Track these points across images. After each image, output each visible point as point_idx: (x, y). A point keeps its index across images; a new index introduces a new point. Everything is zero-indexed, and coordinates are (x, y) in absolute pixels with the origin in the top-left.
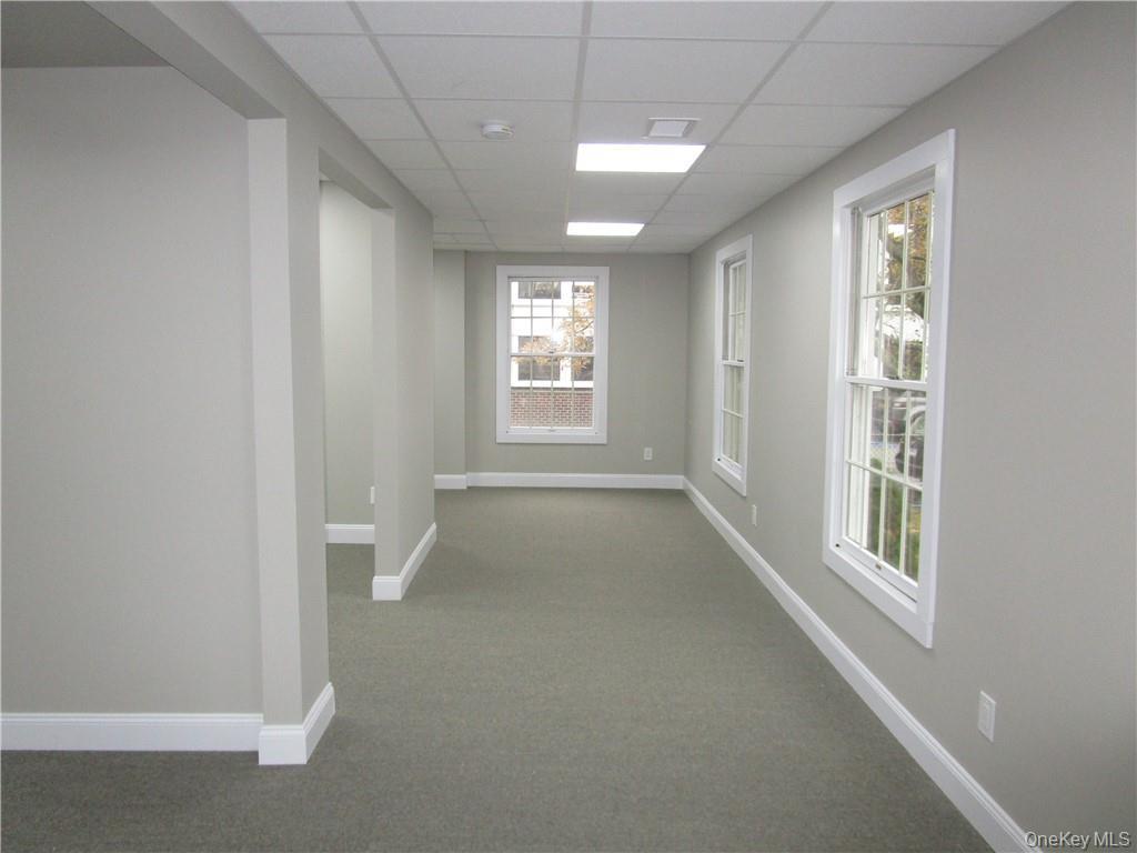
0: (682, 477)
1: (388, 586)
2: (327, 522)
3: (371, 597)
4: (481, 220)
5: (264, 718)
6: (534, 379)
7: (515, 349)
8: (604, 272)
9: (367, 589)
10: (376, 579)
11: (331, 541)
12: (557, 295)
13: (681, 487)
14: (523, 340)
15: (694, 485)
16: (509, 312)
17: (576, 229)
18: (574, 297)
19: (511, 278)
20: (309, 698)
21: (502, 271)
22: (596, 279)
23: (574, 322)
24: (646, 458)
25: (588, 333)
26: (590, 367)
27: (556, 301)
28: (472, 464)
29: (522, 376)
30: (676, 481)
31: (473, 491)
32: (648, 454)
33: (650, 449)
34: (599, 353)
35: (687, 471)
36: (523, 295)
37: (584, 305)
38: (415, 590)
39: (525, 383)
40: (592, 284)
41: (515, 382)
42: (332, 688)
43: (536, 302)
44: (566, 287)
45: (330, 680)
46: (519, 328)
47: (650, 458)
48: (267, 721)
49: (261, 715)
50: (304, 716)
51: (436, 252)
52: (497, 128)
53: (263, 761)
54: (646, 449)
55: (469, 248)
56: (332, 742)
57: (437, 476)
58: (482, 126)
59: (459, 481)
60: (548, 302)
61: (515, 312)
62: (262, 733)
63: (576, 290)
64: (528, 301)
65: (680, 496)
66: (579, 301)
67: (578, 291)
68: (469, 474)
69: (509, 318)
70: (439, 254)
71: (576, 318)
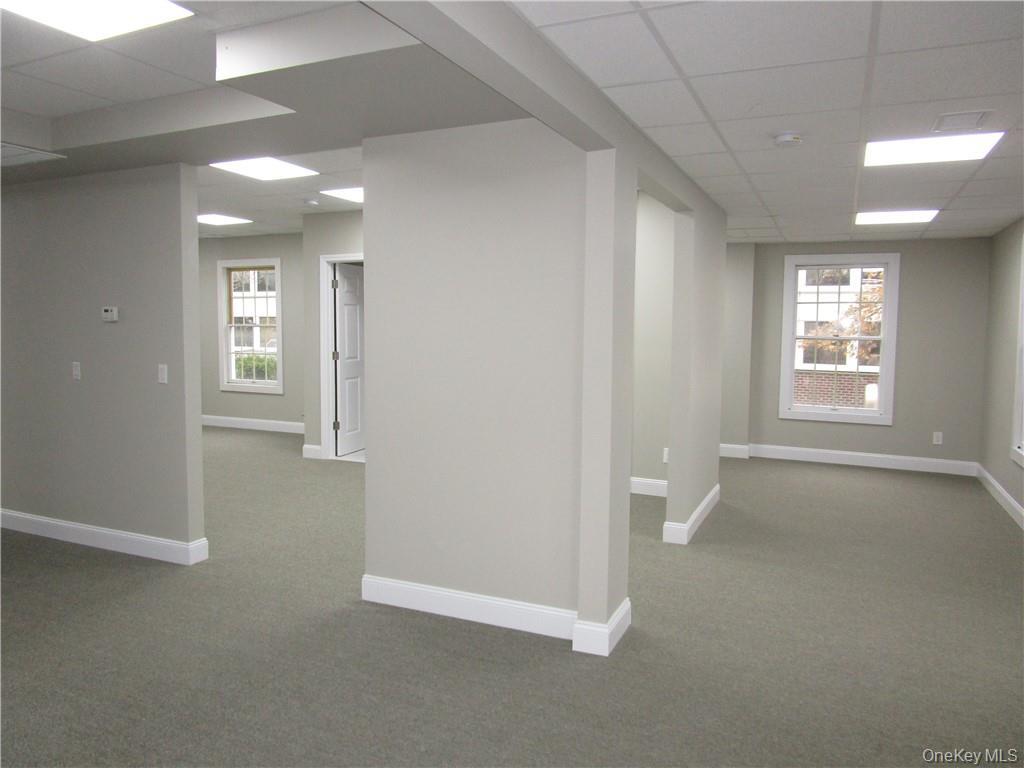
0: (976, 465)
1: (677, 531)
2: (632, 475)
3: (662, 538)
4: (771, 216)
5: (579, 614)
6: (818, 362)
7: (800, 331)
8: (894, 259)
9: (658, 533)
10: (667, 525)
11: (634, 492)
12: (845, 281)
13: (974, 474)
14: (809, 325)
15: (989, 472)
16: (795, 297)
17: (864, 219)
18: (862, 284)
19: (799, 266)
20: (612, 607)
21: (790, 261)
22: (885, 265)
23: (862, 307)
24: (935, 442)
25: (875, 319)
26: (876, 350)
27: (844, 288)
28: (755, 435)
29: (807, 359)
30: (971, 468)
31: (754, 460)
32: (938, 438)
33: (940, 434)
34: (887, 337)
35: (982, 459)
36: (811, 281)
37: (873, 290)
38: (699, 538)
39: (810, 367)
40: (882, 270)
41: (799, 364)
42: (629, 603)
43: (823, 288)
44: (855, 274)
45: (629, 596)
46: (805, 313)
47: (940, 443)
48: (579, 618)
49: (576, 612)
50: (609, 617)
51: (729, 245)
52: (789, 138)
53: (575, 648)
54: (935, 434)
55: (759, 240)
56: (629, 642)
57: (722, 445)
58: (775, 137)
59: (741, 450)
60: (835, 288)
61: (801, 298)
62: (577, 626)
63: (865, 276)
64: (814, 288)
65: (974, 483)
66: (867, 287)
67: (866, 277)
68: (751, 445)
69: (796, 303)
70: (732, 247)
71: (862, 303)
